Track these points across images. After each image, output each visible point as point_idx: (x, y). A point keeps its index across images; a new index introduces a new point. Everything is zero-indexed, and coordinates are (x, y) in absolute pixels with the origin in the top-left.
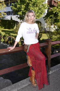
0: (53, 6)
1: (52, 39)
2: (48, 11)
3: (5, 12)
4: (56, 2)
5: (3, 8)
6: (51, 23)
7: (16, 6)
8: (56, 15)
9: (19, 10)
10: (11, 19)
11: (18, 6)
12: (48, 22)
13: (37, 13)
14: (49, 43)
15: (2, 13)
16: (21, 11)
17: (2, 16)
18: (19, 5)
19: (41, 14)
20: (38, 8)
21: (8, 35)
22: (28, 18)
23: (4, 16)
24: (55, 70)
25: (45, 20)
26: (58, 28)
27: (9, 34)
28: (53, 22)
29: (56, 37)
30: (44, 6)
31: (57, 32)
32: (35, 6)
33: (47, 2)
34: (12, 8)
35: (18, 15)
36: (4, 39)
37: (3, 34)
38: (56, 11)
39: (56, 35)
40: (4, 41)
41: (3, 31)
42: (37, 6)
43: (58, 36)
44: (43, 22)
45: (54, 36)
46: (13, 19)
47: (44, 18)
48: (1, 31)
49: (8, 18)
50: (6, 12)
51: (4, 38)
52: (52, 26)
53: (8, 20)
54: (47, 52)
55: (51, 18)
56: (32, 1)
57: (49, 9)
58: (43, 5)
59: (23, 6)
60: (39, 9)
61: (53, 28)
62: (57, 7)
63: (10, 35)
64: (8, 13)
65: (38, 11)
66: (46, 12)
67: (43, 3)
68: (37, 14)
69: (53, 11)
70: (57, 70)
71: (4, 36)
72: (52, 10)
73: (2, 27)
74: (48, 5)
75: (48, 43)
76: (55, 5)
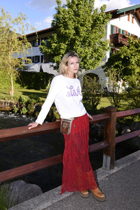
0: (121, 45)
1: (119, 107)
2: (111, 54)
3: (28, 58)
4: (125, 38)
5: (24, 50)
6: (117, 76)
7: (49, 46)
8: (126, 61)
9: (56, 52)
10: (41, 70)
11: (54, 45)
12: (111, 75)
13: (91, 58)
14: (113, 114)
15: (23, 58)
16: (60, 54)
17: (24, 64)
18: (56, 43)
19: (98, 59)
20: (91, 49)
21: (34, 101)
22: (66, 67)
23: (26, 65)
24: (125, 166)
25: (105, 71)
26: (131, 87)
27: (36, 99)
28: (121, 75)
29: (127, 103)
30: (103, 45)
31: (129, 94)
32: (87, 44)
33: (108, 38)
34: (41, 49)
35: (54, 62)
36: (27, 109)
37: (25, 98)
38: (125, 54)
39: (126, 100)
40: (27, 113)
41: (25, 93)
42: (89, 46)
43: (131, 101)
44: (101, 74)
45: (122, 102)
46: (44, 71)
47: (103, 67)
48: (21, 93)
49: (35, 68)
50: (30, 58)
51: (26, 107)
52: (120, 83)
53: (35, 73)
54: (108, 131)
55: (117, 67)
56: (80, 36)
57: (112, 50)
58: (101, 43)
59: (64, 46)
60: (95, 51)
61: (121, 86)
62: (128, 47)
63: (39, 102)
64: (36, 59)
65: (92, 55)
66: (108, 56)
67: (102, 40)
68: (91, 61)
69: (120, 55)
70: (128, 164)
71: (28, 103)
72: (118, 51)
73: (23, 86)
74: (111, 42)
75: (110, 115)
76: (124, 42)
